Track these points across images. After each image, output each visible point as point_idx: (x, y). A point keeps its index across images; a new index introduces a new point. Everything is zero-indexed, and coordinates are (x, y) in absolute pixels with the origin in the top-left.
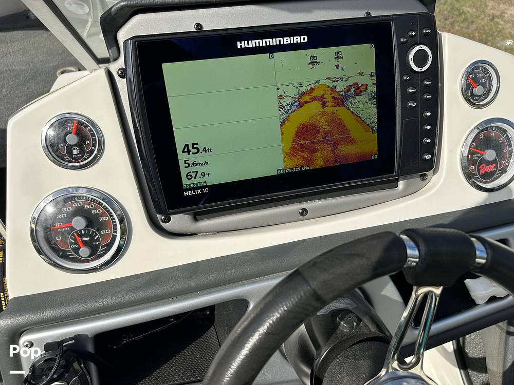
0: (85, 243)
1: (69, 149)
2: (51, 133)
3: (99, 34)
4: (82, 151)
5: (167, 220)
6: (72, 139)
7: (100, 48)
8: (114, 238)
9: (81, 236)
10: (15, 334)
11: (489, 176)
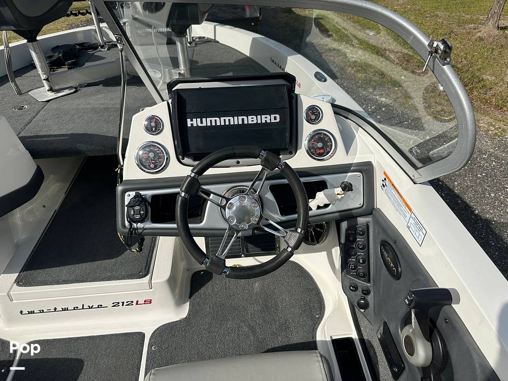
0: (153, 163)
1: (152, 127)
2: (146, 123)
3: (165, 90)
4: (156, 130)
5: (183, 159)
6: (153, 124)
7: (165, 94)
8: (163, 163)
9: (152, 160)
10: (124, 192)
11: (321, 155)
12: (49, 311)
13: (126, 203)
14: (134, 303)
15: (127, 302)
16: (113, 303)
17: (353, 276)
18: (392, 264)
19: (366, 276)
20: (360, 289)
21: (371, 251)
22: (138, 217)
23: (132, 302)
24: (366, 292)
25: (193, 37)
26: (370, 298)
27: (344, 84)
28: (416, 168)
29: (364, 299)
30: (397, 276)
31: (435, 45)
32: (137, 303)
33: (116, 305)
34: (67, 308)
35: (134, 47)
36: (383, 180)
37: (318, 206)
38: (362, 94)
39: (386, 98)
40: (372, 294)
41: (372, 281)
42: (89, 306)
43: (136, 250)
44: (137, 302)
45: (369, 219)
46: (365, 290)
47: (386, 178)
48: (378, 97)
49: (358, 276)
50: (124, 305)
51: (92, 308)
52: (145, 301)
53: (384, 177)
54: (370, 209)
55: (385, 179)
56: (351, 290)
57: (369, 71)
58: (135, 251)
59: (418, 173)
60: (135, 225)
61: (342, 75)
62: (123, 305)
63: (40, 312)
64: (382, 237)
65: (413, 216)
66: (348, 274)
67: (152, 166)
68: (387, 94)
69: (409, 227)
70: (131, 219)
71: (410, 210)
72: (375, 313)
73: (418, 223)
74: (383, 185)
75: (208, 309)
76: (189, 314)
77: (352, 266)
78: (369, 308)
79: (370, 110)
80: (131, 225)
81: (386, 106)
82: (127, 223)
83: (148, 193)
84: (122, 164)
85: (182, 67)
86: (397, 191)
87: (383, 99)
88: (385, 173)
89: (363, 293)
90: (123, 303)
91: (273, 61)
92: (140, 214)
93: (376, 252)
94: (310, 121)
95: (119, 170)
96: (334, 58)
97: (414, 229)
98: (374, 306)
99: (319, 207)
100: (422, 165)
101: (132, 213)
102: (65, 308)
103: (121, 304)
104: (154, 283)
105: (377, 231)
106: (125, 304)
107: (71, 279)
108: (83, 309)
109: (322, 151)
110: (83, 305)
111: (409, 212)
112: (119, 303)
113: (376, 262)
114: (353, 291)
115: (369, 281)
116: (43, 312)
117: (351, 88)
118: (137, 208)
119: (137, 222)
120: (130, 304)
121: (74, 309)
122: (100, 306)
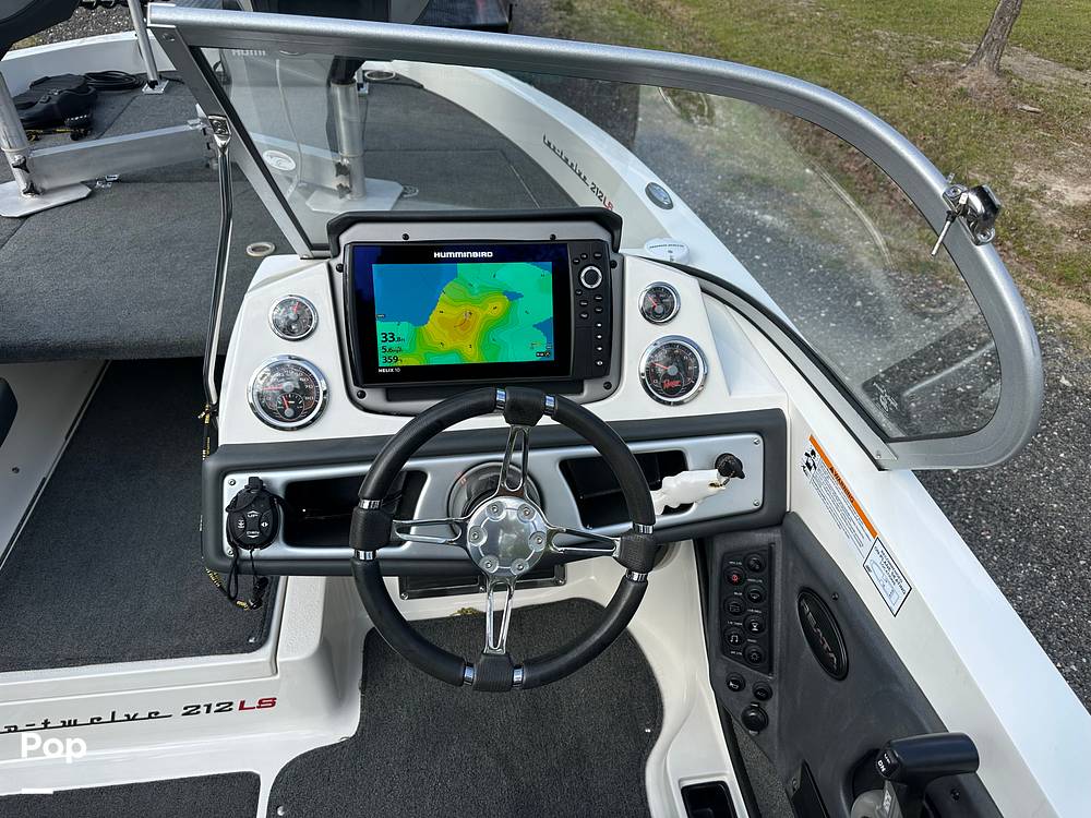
0: (290, 406)
1: (290, 323)
2: (276, 312)
4: (300, 328)
5: (362, 395)
8: (315, 405)
9: (288, 399)
10: (222, 474)
11: (672, 392)
12: (31, 728)
13: (226, 503)
14: (236, 706)
15: (218, 705)
16: (185, 708)
17: (735, 657)
18: (826, 645)
19: (765, 661)
20: (749, 686)
21: (778, 606)
22: (254, 535)
23: (231, 704)
24: (764, 694)
25: (364, 72)
26: (771, 707)
27: (687, 182)
28: (886, 439)
29: (757, 709)
30: (840, 673)
31: (963, 201)
32: (242, 707)
33: (192, 711)
34: (75, 721)
35: (251, 134)
36: (807, 454)
37: (666, 507)
38: (724, 204)
39: (773, 215)
40: (776, 697)
41: (776, 670)
42: (128, 716)
43: (249, 604)
44: (242, 703)
45: (774, 535)
46: (761, 690)
47: (816, 450)
48: (756, 213)
49: (747, 660)
50: (212, 711)
51: (133, 719)
52: (260, 702)
53: (809, 447)
54: (776, 514)
55: (813, 453)
56: (730, 687)
57: (738, 154)
58: (244, 604)
59: (892, 450)
60: (246, 553)
61: (681, 159)
62: (208, 711)
63: (10, 731)
64: (803, 579)
65: (880, 548)
66: (724, 654)
67: (289, 412)
68: (775, 208)
69: (868, 569)
70: (238, 541)
71: (874, 533)
72: (780, 739)
73: (890, 563)
74: (807, 464)
75: (404, 716)
76: (361, 729)
77: (735, 639)
78: (769, 728)
79: (740, 241)
80: (237, 552)
81: (774, 233)
82: (227, 548)
83: (278, 478)
84: (214, 402)
85: (345, 151)
86: (842, 484)
87: (768, 218)
88: (812, 439)
89: (757, 696)
90: (209, 707)
91: (549, 144)
92: (260, 528)
93: (787, 610)
94: (651, 315)
95: (208, 417)
96: (665, 123)
97: (880, 575)
98: (780, 724)
99: (668, 511)
100: (901, 435)
101: (241, 525)
102: (70, 722)
103: (203, 710)
104: (282, 663)
105: (791, 564)
106: (214, 708)
107: (85, 653)
108: (113, 721)
109: (676, 384)
110: (113, 713)
111: (871, 537)
112: (198, 707)
113: (788, 630)
114: (734, 690)
115: (770, 670)
116: (15, 731)
117: (701, 190)
118: (253, 514)
119: (251, 546)
120: (225, 707)
121: (92, 722)
122: (153, 715)
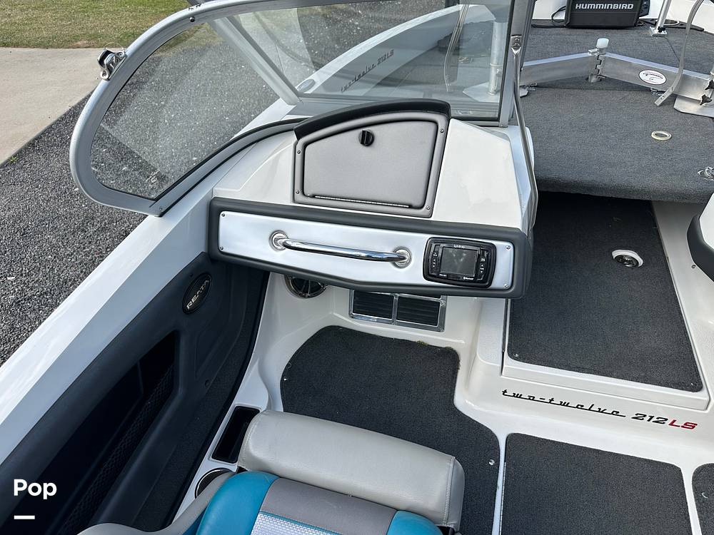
12: (542, 400)
14: (668, 422)
15: (658, 418)
16: (637, 415)
23: (666, 420)
32: (672, 424)
33: (640, 417)
42: (600, 409)
44: (673, 421)
50: (652, 420)
51: (602, 412)
52: (686, 424)
62: (649, 420)
63: (529, 399)
90: (652, 417)
102: (565, 403)
103: (647, 418)
106: (654, 419)
108: (589, 410)
110: (593, 405)
112: (645, 416)
116: (533, 400)
120: (661, 421)
121: (577, 407)
122: (616, 413)
